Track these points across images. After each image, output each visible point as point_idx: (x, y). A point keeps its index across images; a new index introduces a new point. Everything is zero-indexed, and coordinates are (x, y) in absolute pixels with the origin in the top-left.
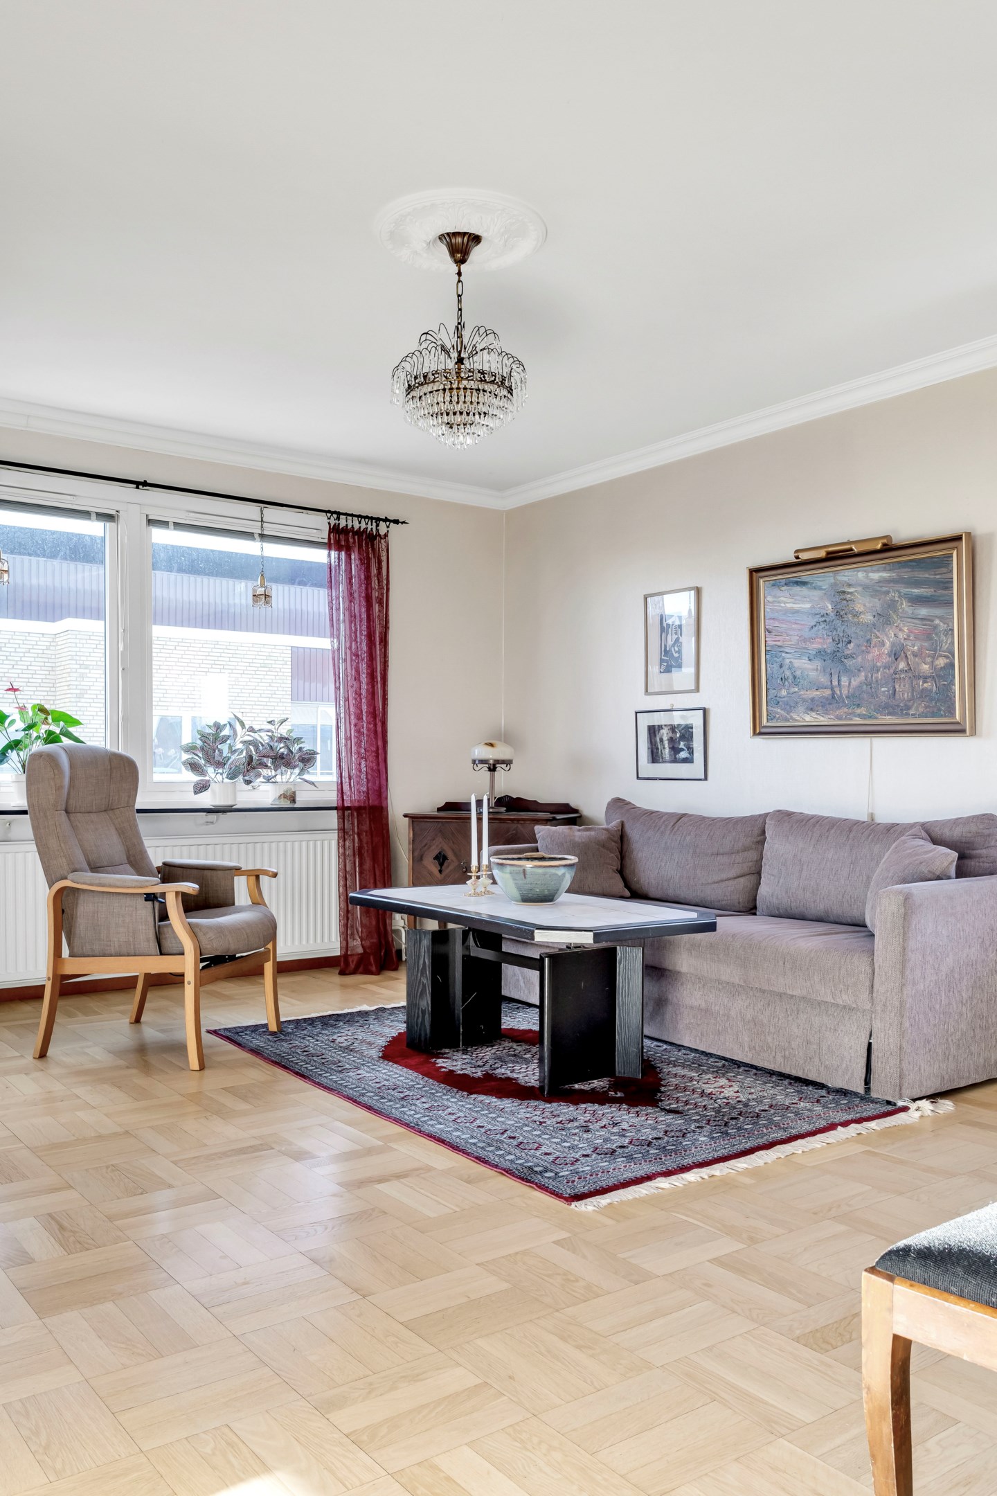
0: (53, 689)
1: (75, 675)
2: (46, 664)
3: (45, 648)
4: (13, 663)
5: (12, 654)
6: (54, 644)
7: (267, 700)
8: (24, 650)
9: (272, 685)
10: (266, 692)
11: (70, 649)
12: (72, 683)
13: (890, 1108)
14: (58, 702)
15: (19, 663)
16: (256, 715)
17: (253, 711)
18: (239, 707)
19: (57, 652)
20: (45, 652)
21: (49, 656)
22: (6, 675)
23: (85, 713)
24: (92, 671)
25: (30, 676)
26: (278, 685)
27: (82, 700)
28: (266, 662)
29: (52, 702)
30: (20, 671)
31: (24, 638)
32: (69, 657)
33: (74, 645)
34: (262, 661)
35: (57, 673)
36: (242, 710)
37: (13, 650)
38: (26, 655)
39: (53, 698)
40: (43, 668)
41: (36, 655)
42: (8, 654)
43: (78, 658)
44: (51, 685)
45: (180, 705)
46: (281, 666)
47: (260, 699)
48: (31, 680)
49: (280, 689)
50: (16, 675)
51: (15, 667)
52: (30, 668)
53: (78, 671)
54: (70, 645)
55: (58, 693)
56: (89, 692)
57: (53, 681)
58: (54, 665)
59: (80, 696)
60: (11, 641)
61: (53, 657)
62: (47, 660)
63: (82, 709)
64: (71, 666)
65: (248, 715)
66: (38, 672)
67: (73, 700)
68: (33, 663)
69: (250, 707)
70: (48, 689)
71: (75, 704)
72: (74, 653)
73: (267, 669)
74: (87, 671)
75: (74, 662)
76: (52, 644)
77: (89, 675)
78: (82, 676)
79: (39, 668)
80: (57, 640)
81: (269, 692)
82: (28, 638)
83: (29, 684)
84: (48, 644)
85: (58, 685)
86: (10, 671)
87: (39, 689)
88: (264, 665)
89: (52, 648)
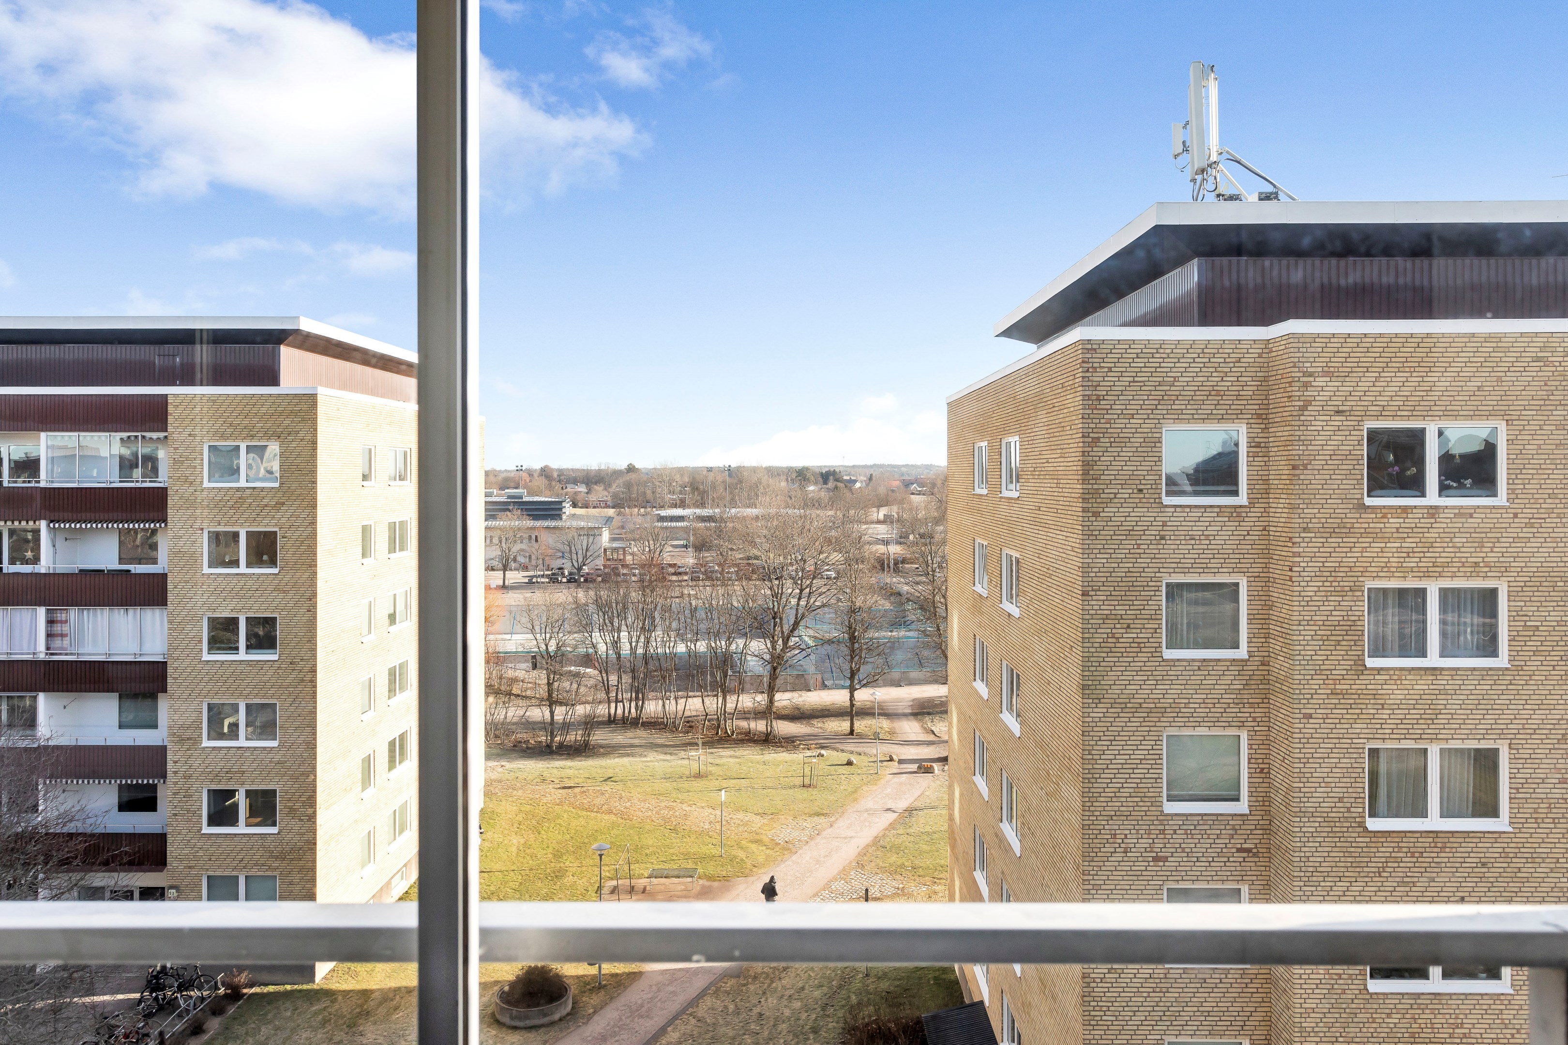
0: (1265, 402)
1: (1298, 384)
2: (1258, 374)
3: (1257, 355)
4: (1222, 374)
5: (1221, 365)
6: (1267, 351)
7: (1542, 403)
8: (1234, 360)
9: (1549, 383)
11: (1291, 355)
12: (1294, 393)
14: (1271, 416)
15: (1229, 374)
17: (1521, 418)
18: (1503, 413)
19: (1271, 360)
20: (1257, 360)
21: (1262, 365)
22: (1215, 388)
23: (1309, 428)
24: (1317, 379)
25: (1241, 388)
27: (1306, 413)
28: (1539, 354)
29: (1264, 416)
30: (1230, 384)
31: (1234, 346)
32: (1291, 365)
33: (1296, 350)
34: (1534, 355)
35: (1270, 383)
36: (1506, 417)
37: (1222, 360)
38: (1237, 365)
39: (1266, 412)
40: (1254, 379)
41: (1247, 365)
42: (1217, 365)
43: (1301, 365)
44: (1264, 397)
46: (1561, 359)
47: (1532, 402)
48: (1241, 393)
49: (1560, 388)
50: (1226, 388)
51: (1225, 379)
52: (1240, 379)
53: (1301, 379)
54: (1292, 350)
55: (1271, 406)
56: (1313, 403)
57: (1266, 393)
58: (1266, 374)
59: (1303, 408)
60: (1221, 350)
61: (1267, 365)
62: (1258, 369)
63: (1305, 423)
64: (1293, 375)
65: (1515, 423)
66: (1249, 383)
67: (1295, 413)
68: (1244, 374)
69: (1518, 413)
70: (1260, 402)
71: (1297, 418)
73: (1542, 364)
74: (1312, 379)
75: (1297, 369)
76: (1265, 351)
77: (1313, 384)
78: (1306, 385)
79: (1250, 379)
80: (1271, 346)
81: (1545, 393)
82: (1238, 346)
83: (1239, 398)
84: (1260, 351)
85: (1271, 397)
86: (1219, 384)
87: (1250, 402)
88: (1538, 359)
89: (1264, 355)
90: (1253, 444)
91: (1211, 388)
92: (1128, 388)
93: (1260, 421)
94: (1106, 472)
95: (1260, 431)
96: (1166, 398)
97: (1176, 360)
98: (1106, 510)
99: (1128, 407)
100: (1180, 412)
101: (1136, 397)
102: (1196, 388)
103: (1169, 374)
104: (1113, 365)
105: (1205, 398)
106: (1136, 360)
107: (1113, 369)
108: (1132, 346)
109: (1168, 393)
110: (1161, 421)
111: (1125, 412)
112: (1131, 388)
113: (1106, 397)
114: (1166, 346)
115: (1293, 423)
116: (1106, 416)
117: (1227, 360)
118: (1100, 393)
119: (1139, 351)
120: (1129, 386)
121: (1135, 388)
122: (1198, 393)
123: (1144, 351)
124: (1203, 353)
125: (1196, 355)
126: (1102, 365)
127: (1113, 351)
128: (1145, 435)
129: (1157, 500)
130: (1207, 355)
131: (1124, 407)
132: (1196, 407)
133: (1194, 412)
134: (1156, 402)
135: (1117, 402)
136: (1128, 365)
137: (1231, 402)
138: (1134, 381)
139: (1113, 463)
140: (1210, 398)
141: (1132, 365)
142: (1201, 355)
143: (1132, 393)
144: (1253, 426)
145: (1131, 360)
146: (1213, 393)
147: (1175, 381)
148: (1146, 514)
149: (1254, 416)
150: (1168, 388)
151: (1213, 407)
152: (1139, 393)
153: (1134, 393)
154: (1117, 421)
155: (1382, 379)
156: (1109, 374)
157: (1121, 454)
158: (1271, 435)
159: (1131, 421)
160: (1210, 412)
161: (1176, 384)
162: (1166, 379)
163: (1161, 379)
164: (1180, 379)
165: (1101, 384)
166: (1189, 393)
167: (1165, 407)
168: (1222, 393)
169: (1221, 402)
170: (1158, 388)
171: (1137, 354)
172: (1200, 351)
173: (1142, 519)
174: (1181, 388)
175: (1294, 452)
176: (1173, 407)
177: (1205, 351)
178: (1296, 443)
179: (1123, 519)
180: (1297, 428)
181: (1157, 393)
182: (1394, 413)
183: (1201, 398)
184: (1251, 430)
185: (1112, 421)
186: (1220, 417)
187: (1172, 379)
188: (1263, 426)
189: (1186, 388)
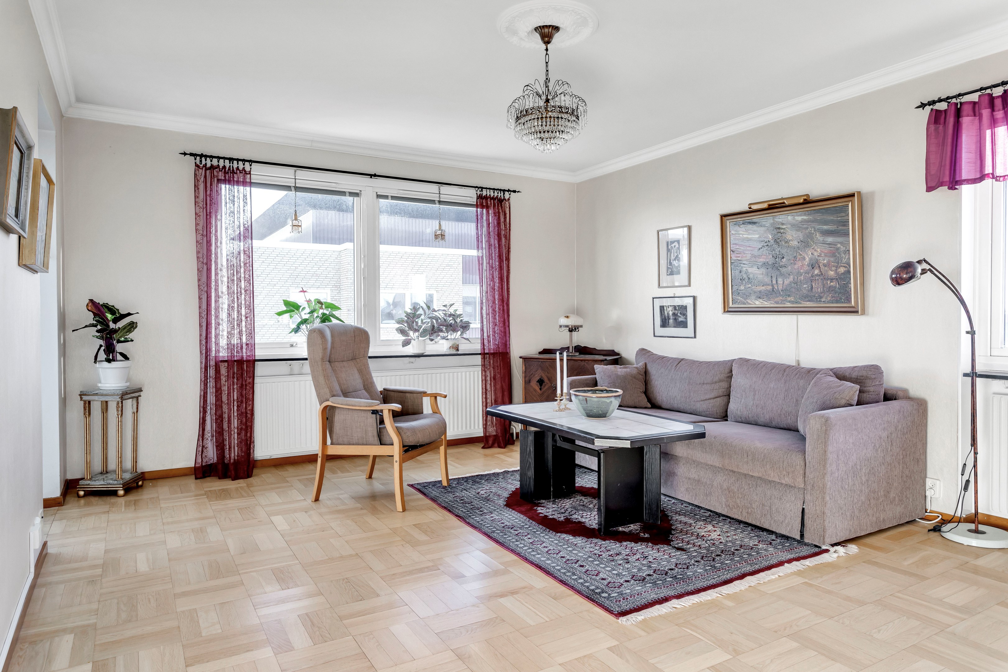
0: (339, 280)
1: (350, 272)
2: (336, 267)
3: (335, 258)
4: (319, 266)
6: (339, 256)
7: (450, 284)
8: (324, 260)
9: (453, 276)
10: (449, 280)
11: (348, 259)
12: (348, 277)
13: (817, 550)
15: (322, 266)
16: (444, 292)
17: (442, 290)
19: (341, 260)
20: (335, 260)
21: (337, 263)
22: (316, 273)
25: (327, 273)
26: (456, 276)
28: (449, 263)
29: (338, 287)
30: (322, 271)
31: (324, 253)
32: (347, 263)
33: (349, 257)
34: (447, 263)
36: (436, 290)
38: (326, 262)
39: (339, 284)
40: (334, 269)
41: (330, 262)
42: (316, 262)
44: (338, 278)
45: (404, 287)
46: (457, 266)
47: (446, 284)
48: (328, 275)
49: (457, 278)
50: (320, 273)
52: (327, 269)
54: (348, 256)
55: (341, 282)
57: (339, 276)
60: (318, 255)
61: (339, 263)
62: (336, 265)
64: (348, 268)
65: (440, 292)
66: (331, 271)
67: (349, 285)
68: (329, 267)
69: (441, 288)
70: (337, 280)
71: (350, 288)
72: (350, 261)
73: (450, 268)
75: (350, 266)
79: (332, 269)
80: (341, 254)
81: (451, 280)
82: (326, 253)
83: (327, 278)
84: (337, 256)
85: (342, 278)
87: (332, 280)
88: (448, 265)
89: (338, 258)
90: (333, 300)
91: (313, 273)
92: (272, 271)
93: (337, 289)
94: (261, 312)
95: (336, 293)
96: (291, 276)
97: (297, 259)
98: (261, 331)
99: (273, 280)
100: (298, 283)
101: (276, 276)
102: (306, 272)
103: (293, 265)
104: (265, 259)
105: (311, 277)
106: (276, 258)
107: (265, 262)
108: (275, 251)
109: (293, 274)
110: (289, 288)
111: (271, 283)
112: (274, 271)
113: (261, 275)
114: (292, 252)
115: (348, 290)
116: (261, 285)
117: (321, 260)
118: (258, 273)
119: (278, 253)
120: (273, 270)
121: (276, 271)
122: (307, 275)
123: (281, 253)
124: (310, 256)
125: (306, 257)
126: (259, 259)
127: (265, 253)
128: (281, 294)
129: (287, 326)
130: (311, 257)
131: (270, 280)
132: (306, 281)
133: (306, 284)
134: (287, 279)
135: (267, 278)
136: (272, 260)
137: (323, 280)
138: (275, 268)
139: (265, 308)
140: (313, 277)
141: (275, 260)
142: (309, 257)
143: (274, 274)
144: (333, 291)
145: (274, 258)
146: (315, 275)
147: (296, 269)
148: (282, 333)
149: (334, 287)
150: (293, 272)
151: (314, 282)
152: (278, 274)
153: (276, 274)
154: (267, 287)
155: (386, 271)
156: (263, 264)
157: (269, 303)
158: (341, 295)
159: (274, 287)
160: (313, 284)
161: (296, 270)
162: (291, 267)
163: (289, 267)
164: (299, 268)
165: (259, 268)
166: (303, 275)
167: (291, 281)
168: (319, 275)
169: (318, 279)
170: (287, 272)
171: (277, 255)
172: (308, 255)
173: (280, 335)
174: (299, 272)
175: (349, 303)
176: (295, 281)
177: (311, 255)
178: (349, 299)
179: (270, 335)
180: (350, 292)
181: (287, 274)
182: (392, 287)
183: (309, 277)
184: (332, 293)
185: (265, 287)
186: (318, 286)
187: (295, 268)
188: (338, 291)
189: (301, 272)
